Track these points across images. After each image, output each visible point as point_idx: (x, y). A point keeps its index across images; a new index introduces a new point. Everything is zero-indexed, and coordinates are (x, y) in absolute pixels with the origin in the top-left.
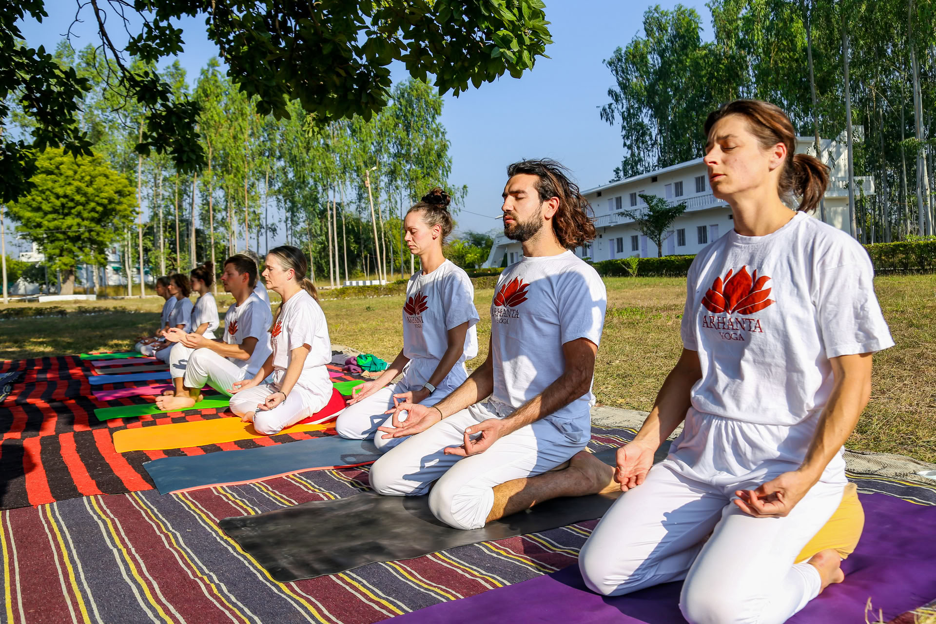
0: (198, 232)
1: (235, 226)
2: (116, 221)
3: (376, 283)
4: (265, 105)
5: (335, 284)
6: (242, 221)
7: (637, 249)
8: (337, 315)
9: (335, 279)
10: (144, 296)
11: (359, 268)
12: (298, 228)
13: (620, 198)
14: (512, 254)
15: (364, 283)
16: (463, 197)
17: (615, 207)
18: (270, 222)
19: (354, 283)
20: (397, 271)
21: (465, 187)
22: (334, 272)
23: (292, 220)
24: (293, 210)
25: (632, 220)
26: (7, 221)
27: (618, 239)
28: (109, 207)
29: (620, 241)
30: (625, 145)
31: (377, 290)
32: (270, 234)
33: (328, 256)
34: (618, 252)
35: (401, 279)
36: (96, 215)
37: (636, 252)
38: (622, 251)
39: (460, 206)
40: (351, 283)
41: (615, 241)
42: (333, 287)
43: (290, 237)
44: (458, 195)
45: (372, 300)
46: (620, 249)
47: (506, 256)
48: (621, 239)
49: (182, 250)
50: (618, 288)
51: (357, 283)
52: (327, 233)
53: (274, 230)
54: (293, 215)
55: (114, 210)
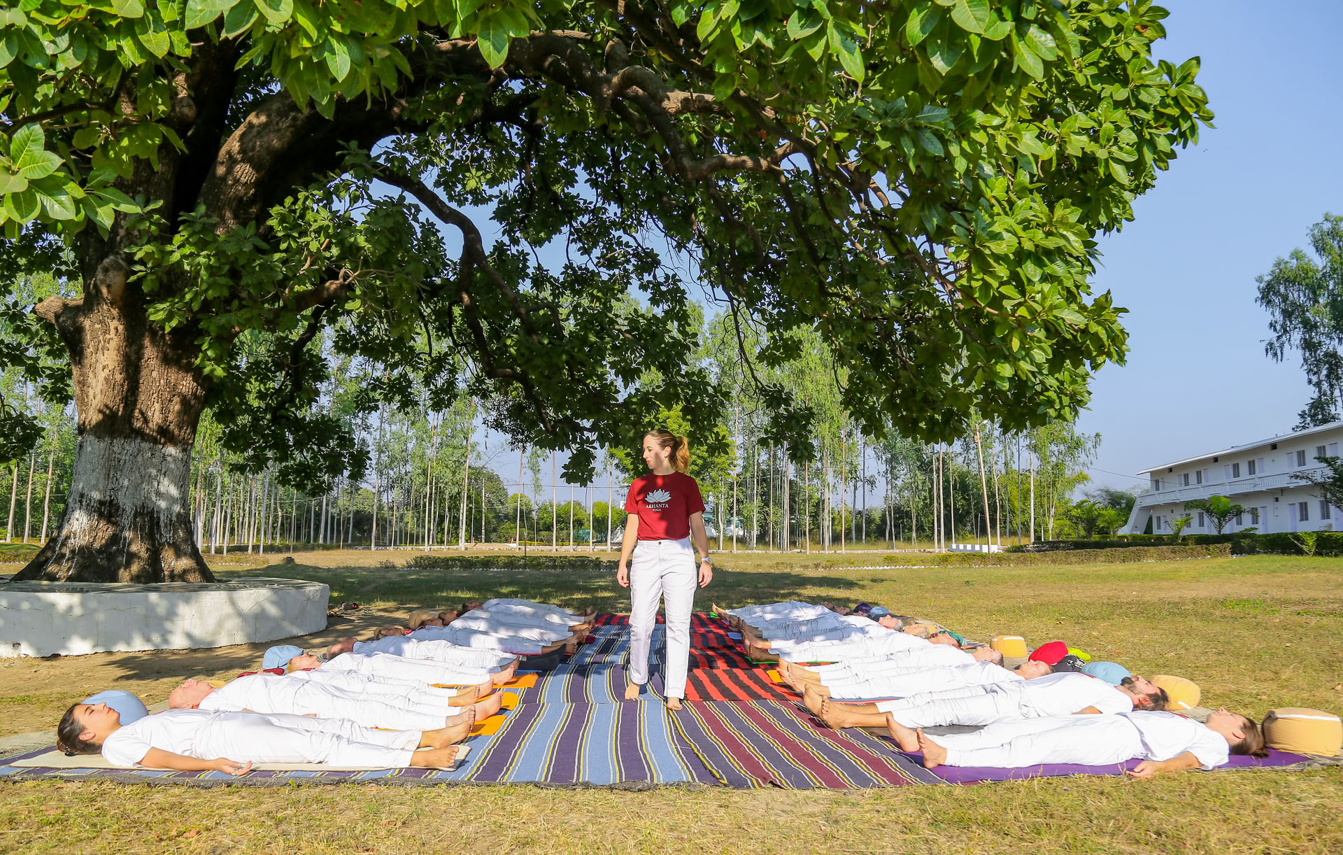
0: (791, 482)
1: (830, 478)
2: (713, 474)
3: (985, 549)
4: (868, 429)
5: (939, 547)
6: (838, 473)
7: (1328, 517)
8: (934, 588)
9: (939, 540)
10: (735, 551)
11: (969, 528)
12: (899, 483)
13: (1303, 451)
14: (1159, 518)
15: (973, 547)
16: (1095, 447)
17: (1296, 463)
18: (868, 474)
19: (961, 547)
20: (1013, 533)
21: (1097, 435)
22: (939, 532)
23: (891, 473)
24: (892, 461)
25: (1310, 483)
26: (617, 473)
27: (1301, 504)
28: (709, 460)
29: (1304, 507)
30: (1310, 382)
31: (983, 558)
32: (867, 487)
33: (933, 514)
34: (1302, 520)
35: (1018, 544)
36: (696, 468)
37: (1326, 522)
38: (1307, 519)
39: (1091, 457)
40: (958, 547)
41: (1298, 506)
42: (937, 550)
43: (889, 492)
44: (1089, 445)
45: (976, 571)
46: (1304, 516)
47: (1150, 519)
48: (1306, 504)
49: (775, 504)
50: (1274, 572)
51: (965, 547)
52: (931, 490)
53: (872, 483)
54: (893, 468)
55: (712, 463)
